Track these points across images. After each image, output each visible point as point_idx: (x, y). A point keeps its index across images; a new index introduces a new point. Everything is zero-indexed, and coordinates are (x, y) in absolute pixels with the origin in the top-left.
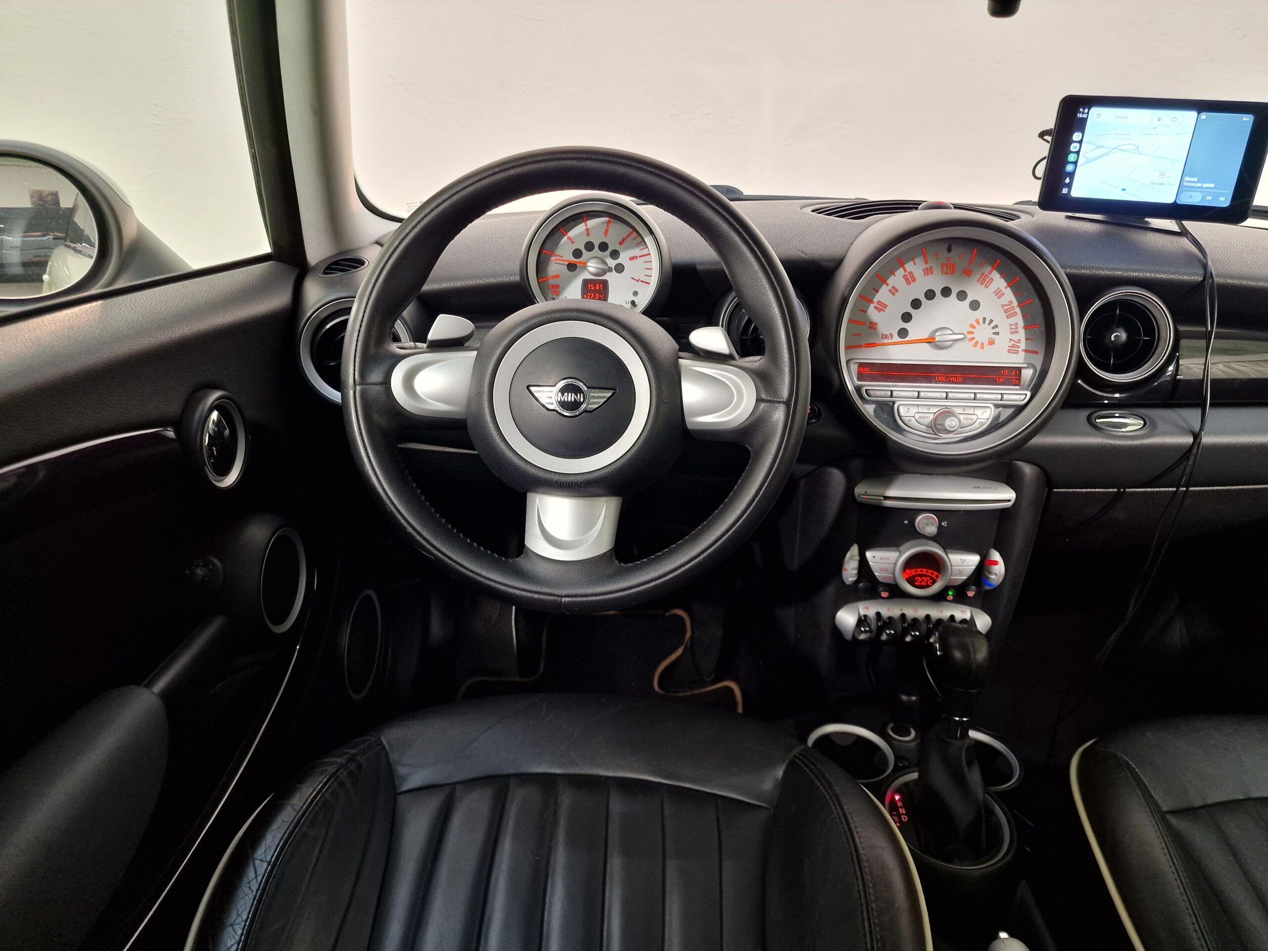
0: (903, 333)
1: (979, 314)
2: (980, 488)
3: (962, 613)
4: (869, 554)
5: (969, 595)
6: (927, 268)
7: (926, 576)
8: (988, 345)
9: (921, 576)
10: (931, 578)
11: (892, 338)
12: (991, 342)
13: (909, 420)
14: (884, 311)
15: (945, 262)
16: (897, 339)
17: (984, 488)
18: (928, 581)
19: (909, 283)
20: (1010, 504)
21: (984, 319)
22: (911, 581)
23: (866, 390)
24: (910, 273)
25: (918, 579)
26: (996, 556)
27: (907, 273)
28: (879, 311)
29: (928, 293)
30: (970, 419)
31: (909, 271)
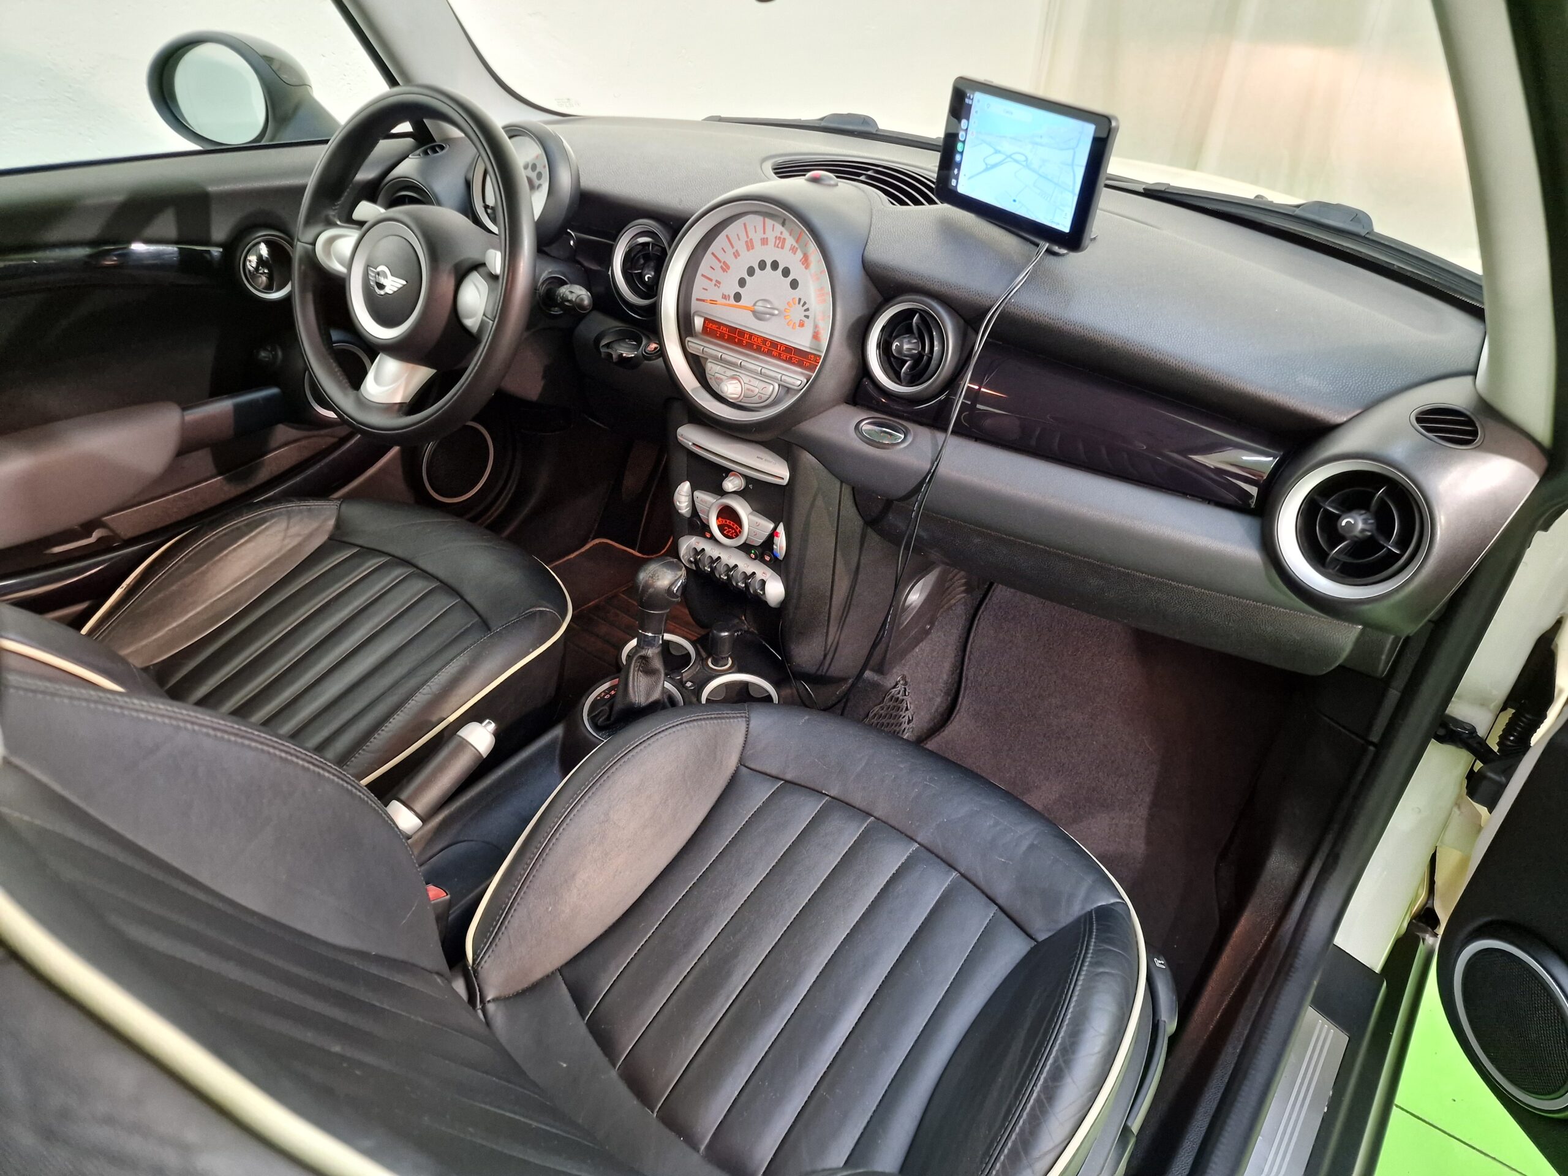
0: (738, 297)
1: (797, 294)
2: (762, 459)
3: (762, 572)
4: (696, 493)
5: (766, 558)
6: (764, 238)
7: (733, 529)
8: (799, 326)
9: (729, 527)
10: (736, 532)
11: (729, 300)
12: (802, 325)
13: (711, 378)
14: (727, 272)
15: (779, 235)
16: (732, 301)
17: (766, 460)
18: (733, 533)
19: (748, 250)
20: (785, 482)
21: (800, 300)
22: (721, 528)
23: (689, 341)
24: (751, 239)
25: (726, 529)
26: (781, 529)
27: (749, 240)
28: (724, 272)
29: (761, 263)
30: (752, 391)
31: (750, 237)
